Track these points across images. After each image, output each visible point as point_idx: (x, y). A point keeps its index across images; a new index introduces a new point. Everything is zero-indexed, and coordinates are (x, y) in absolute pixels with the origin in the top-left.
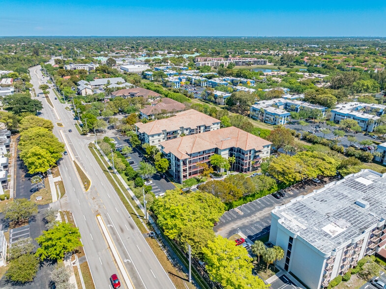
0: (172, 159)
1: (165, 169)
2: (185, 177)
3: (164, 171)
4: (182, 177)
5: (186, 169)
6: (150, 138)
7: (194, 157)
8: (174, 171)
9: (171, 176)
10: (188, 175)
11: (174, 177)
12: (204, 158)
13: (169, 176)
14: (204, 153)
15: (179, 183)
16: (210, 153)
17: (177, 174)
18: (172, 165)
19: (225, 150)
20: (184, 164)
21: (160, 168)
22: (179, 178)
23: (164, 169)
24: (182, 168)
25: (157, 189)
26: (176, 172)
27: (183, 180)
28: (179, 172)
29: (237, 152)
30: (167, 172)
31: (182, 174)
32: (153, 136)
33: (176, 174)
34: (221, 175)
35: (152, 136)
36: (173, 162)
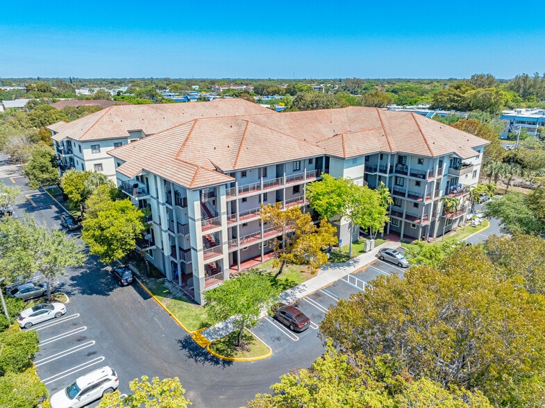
0: (153, 203)
1: (123, 242)
2: (213, 270)
3: (120, 254)
4: (201, 273)
5: (217, 235)
6: (88, 153)
7: (246, 190)
8: (167, 252)
9: (154, 273)
10: (226, 265)
11: (169, 276)
12: (279, 193)
13: (149, 276)
14: (279, 174)
15: (191, 298)
16: (301, 178)
17: (178, 261)
18: (156, 228)
19: (354, 160)
20: (209, 213)
21: (101, 240)
22: (187, 277)
23: (115, 244)
24: (199, 231)
25: (80, 339)
26: (173, 254)
27: (205, 285)
28: (186, 252)
29: (391, 171)
30: (132, 257)
31: (200, 260)
32: (95, 145)
33: (175, 265)
34: (348, 257)
35: (93, 147)
36: (161, 212)
